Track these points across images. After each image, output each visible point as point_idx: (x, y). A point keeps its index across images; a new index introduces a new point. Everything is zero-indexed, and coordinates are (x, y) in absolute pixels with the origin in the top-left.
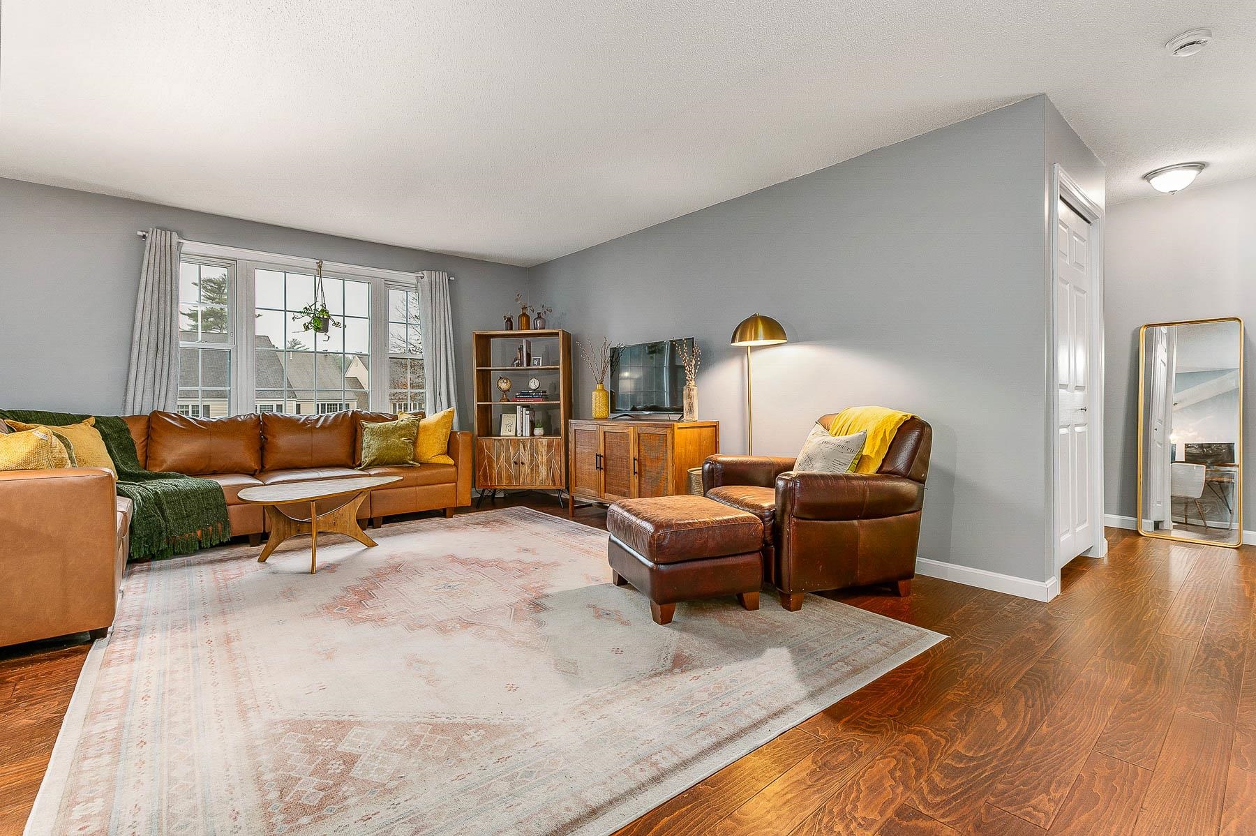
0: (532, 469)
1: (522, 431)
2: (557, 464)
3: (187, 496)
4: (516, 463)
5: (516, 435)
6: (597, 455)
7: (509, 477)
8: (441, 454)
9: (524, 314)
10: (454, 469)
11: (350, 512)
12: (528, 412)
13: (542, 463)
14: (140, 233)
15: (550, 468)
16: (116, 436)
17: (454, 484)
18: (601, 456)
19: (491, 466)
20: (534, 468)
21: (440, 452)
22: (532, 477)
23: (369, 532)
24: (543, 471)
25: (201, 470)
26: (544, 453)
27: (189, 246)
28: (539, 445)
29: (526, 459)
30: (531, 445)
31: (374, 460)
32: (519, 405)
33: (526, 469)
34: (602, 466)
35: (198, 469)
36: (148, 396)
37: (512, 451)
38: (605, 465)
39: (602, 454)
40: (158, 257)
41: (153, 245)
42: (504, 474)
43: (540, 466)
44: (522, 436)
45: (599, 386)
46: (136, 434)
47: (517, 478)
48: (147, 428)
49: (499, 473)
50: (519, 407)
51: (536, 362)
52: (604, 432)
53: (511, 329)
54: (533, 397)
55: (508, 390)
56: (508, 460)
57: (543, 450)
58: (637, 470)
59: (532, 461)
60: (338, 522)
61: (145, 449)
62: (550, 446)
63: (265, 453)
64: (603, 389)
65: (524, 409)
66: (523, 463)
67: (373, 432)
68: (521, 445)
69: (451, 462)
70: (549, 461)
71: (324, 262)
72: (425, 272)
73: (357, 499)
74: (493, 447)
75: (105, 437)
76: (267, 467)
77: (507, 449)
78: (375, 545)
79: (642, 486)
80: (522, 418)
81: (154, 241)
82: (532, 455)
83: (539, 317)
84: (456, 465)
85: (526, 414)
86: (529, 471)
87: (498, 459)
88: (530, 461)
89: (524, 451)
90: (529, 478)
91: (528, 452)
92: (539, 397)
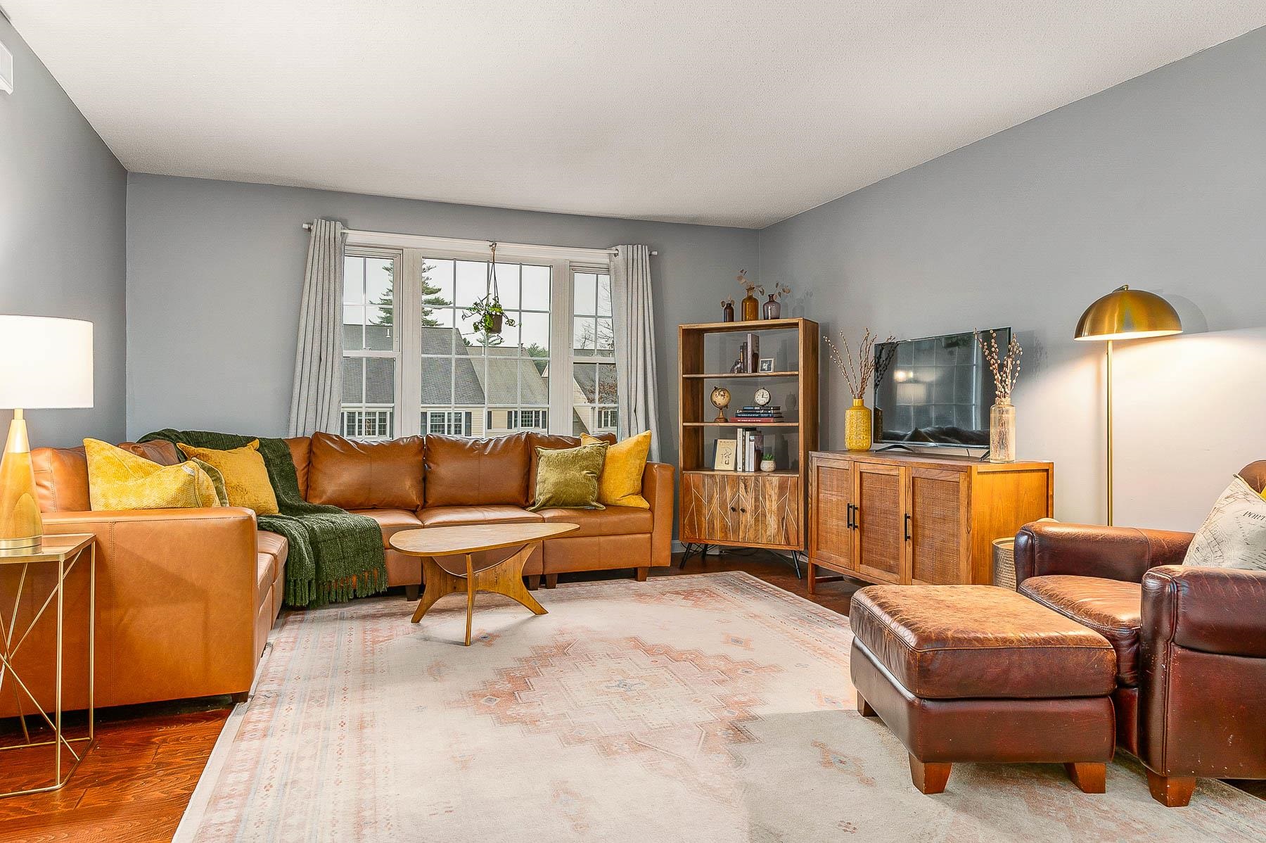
0: (757, 520)
1: (744, 464)
2: (792, 512)
3: (344, 535)
4: (733, 509)
5: (736, 470)
6: (849, 507)
7: (725, 529)
8: (633, 494)
9: (750, 298)
10: (648, 515)
11: (514, 568)
12: (752, 438)
13: (771, 511)
14: (305, 226)
15: (782, 520)
16: (278, 461)
17: (649, 535)
18: (855, 508)
19: (699, 512)
20: (760, 517)
21: (631, 491)
22: (756, 531)
23: (539, 594)
24: (772, 522)
25: (361, 504)
26: (774, 497)
27: (354, 237)
28: (767, 485)
29: (748, 503)
30: (756, 485)
31: (550, 499)
32: (740, 427)
33: (748, 518)
34: (857, 524)
35: (357, 503)
36: (311, 415)
37: (729, 493)
38: (861, 522)
39: (857, 504)
40: (322, 252)
41: (318, 239)
42: (717, 524)
43: (768, 516)
44: (744, 470)
45: (856, 402)
46: (298, 457)
47: (736, 530)
48: (308, 453)
49: (711, 523)
50: (740, 431)
51: (765, 367)
52: (861, 473)
53: (732, 320)
54: (760, 417)
55: (726, 406)
56: (723, 504)
57: (773, 492)
58: (910, 533)
59: (756, 508)
60: (501, 579)
61: (306, 477)
62: (782, 488)
63: (428, 485)
64: (862, 406)
65: (748, 433)
66: (743, 511)
67: (549, 461)
68: (742, 485)
69: (645, 505)
70: (781, 509)
71: (498, 244)
72: (619, 247)
73: (523, 552)
74: (704, 485)
75: (268, 463)
76: (430, 502)
77: (723, 489)
78: (543, 612)
79: (918, 559)
80: (744, 446)
81: (318, 234)
82: (757, 500)
83: (771, 300)
84: (651, 510)
85: (750, 440)
86: (753, 521)
87: (710, 502)
88: (753, 508)
89: (746, 492)
90: (752, 531)
91: (751, 495)
92: (769, 417)
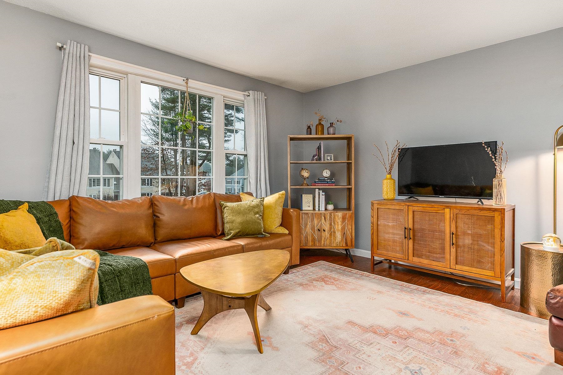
0: (331, 235)
1: (319, 207)
2: (349, 230)
3: (121, 274)
4: (319, 230)
5: (314, 209)
6: (405, 228)
7: (314, 240)
9: (320, 124)
10: (290, 237)
12: (324, 194)
13: (338, 230)
15: (344, 234)
16: (46, 219)
17: (290, 248)
18: (410, 229)
20: (332, 233)
21: (279, 225)
22: (331, 240)
24: (339, 236)
25: (114, 246)
26: (340, 223)
28: (336, 217)
29: (327, 228)
30: (330, 217)
32: (316, 188)
33: (326, 234)
34: (411, 237)
35: (111, 245)
36: (66, 183)
37: (316, 221)
38: (414, 236)
39: (412, 228)
40: (74, 65)
42: (310, 238)
43: (337, 232)
44: (319, 210)
45: (388, 176)
46: (62, 214)
47: (320, 241)
48: (69, 212)
49: (306, 237)
50: (317, 190)
51: (329, 158)
52: (413, 211)
53: (311, 134)
54: (327, 183)
55: (308, 178)
56: (313, 228)
57: (339, 221)
58: (454, 241)
59: (331, 228)
61: (69, 230)
62: (344, 218)
63: (157, 228)
64: (391, 178)
65: (321, 191)
66: (324, 231)
68: (323, 218)
69: (287, 232)
70: (343, 228)
71: (189, 80)
72: (251, 92)
74: (302, 218)
75: (39, 221)
76: (159, 239)
77: (312, 220)
79: (459, 255)
80: (319, 198)
82: (331, 224)
83: (332, 124)
84: (290, 234)
85: (322, 195)
86: (329, 236)
87: (306, 227)
88: (329, 229)
89: (325, 221)
90: (328, 240)
91: (328, 223)
92: (332, 183)
